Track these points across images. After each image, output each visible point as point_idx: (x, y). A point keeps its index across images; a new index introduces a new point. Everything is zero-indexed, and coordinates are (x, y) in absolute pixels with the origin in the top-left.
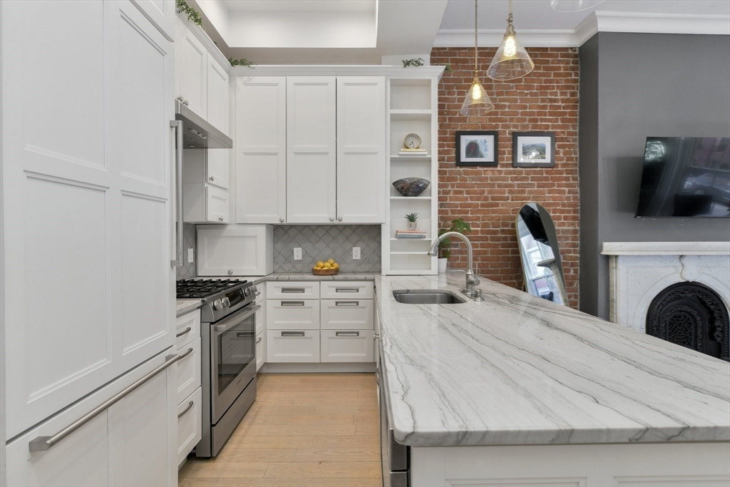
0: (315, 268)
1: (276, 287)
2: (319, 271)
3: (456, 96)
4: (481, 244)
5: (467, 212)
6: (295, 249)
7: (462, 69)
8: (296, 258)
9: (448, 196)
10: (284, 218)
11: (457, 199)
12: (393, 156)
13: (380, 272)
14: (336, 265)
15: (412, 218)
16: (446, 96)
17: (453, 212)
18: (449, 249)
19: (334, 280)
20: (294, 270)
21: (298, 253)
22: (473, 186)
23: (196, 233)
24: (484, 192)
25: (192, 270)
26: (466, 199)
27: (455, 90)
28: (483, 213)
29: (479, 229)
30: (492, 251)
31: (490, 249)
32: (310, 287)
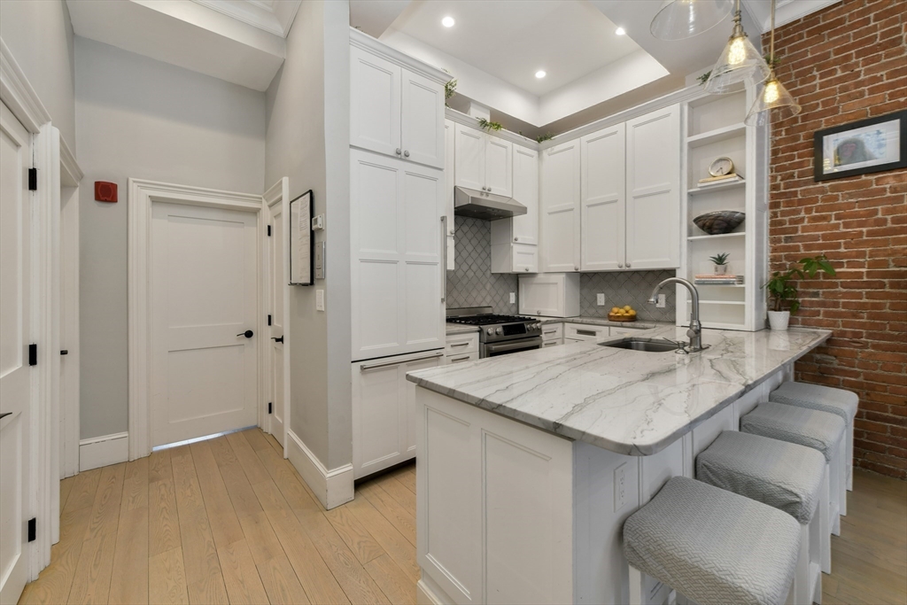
0: (612, 314)
1: (572, 328)
2: (614, 317)
3: (818, 81)
4: (867, 293)
5: (838, 246)
6: (599, 295)
7: (829, 37)
8: (599, 304)
9: (800, 226)
10: (579, 267)
11: (817, 228)
12: (691, 190)
13: (674, 322)
14: (632, 312)
15: (720, 260)
16: (799, 87)
17: (807, 247)
18: (800, 300)
19: (622, 326)
20: (597, 315)
21: (601, 299)
22: (851, 205)
23: (518, 281)
24: (876, 212)
25: (514, 309)
26: (837, 226)
27: (815, 73)
28: (873, 246)
29: (864, 270)
30: (892, 304)
31: (889, 301)
32: (600, 331)
